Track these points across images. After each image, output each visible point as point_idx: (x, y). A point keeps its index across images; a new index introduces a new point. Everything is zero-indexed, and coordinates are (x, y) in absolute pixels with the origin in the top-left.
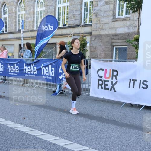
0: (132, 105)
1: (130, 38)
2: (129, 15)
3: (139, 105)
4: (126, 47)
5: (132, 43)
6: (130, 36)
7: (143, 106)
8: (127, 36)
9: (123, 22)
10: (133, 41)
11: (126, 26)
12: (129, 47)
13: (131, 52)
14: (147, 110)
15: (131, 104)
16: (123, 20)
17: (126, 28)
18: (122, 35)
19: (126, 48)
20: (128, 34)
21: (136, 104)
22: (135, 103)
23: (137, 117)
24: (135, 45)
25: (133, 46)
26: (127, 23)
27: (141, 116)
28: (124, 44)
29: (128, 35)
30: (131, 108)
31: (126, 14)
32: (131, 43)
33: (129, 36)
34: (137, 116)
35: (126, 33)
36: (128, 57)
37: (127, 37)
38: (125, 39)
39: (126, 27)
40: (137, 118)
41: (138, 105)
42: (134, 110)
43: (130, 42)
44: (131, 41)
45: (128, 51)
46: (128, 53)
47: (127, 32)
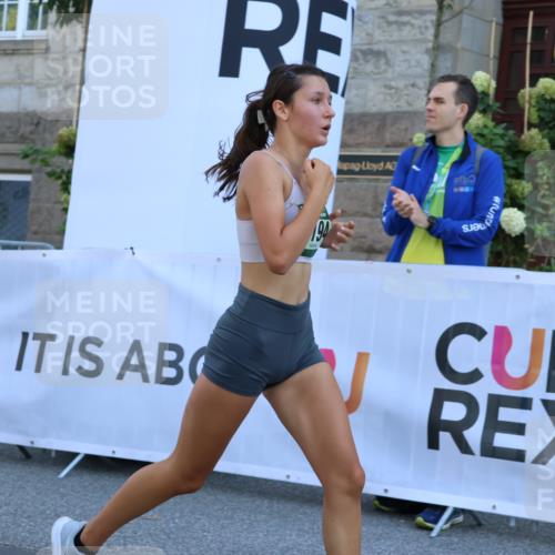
0: (26, 455)
1: (47, 136)
2: (44, 32)
3: (57, 452)
4: (27, 178)
5: (47, 164)
6: (44, 130)
7: (75, 455)
8: (29, 129)
9: (16, 60)
10: (53, 155)
11: (27, 80)
12: (37, 180)
13: (48, 205)
14: (96, 476)
15: (22, 448)
16: (14, 52)
17: (26, 90)
18: (8, 123)
19: (27, 183)
20: (37, 122)
21: (44, 450)
22: (42, 443)
23: (42, 508)
24: (62, 171)
25: (50, 175)
26: (32, 67)
27: (63, 503)
28: (17, 167)
29: (38, 124)
30: (19, 466)
31: (32, 25)
32: (43, 160)
33: (41, 128)
34: (43, 504)
35: (27, 114)
36: (34, 228)
37: (31, 133)
38: (23, 139)
39: (30, 84)
40: (42, 513)
41: (53, 454)
42: (32, 476)
43: (40, 157)
44: (46, 153)
45: (32, 196)
46: (32, 206)
47: (30, 109)
